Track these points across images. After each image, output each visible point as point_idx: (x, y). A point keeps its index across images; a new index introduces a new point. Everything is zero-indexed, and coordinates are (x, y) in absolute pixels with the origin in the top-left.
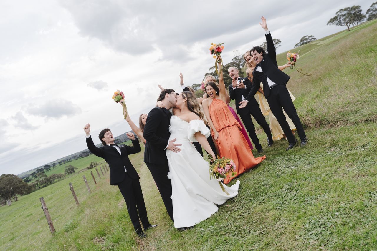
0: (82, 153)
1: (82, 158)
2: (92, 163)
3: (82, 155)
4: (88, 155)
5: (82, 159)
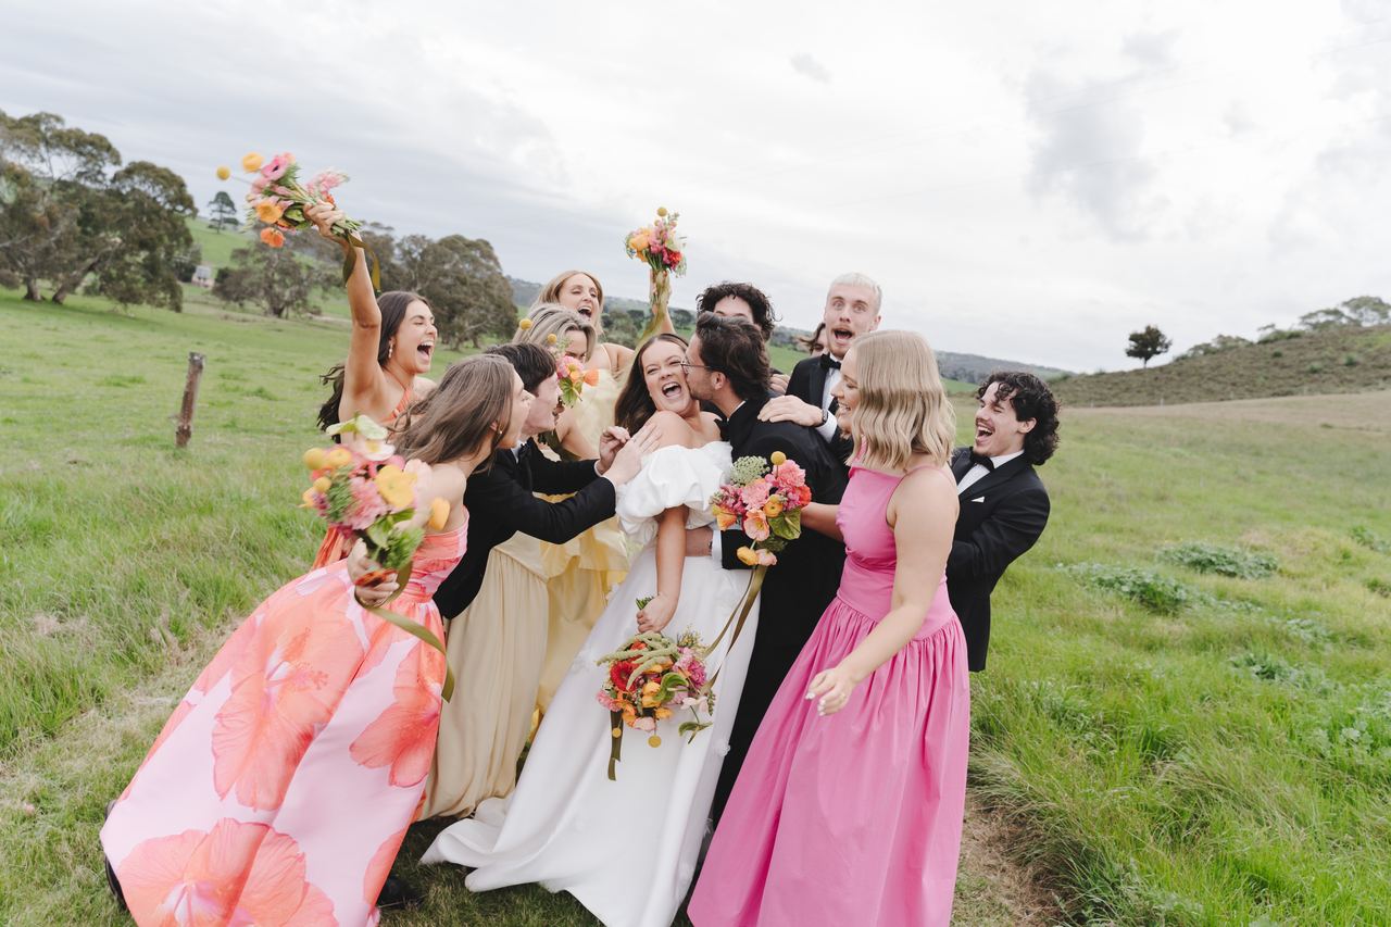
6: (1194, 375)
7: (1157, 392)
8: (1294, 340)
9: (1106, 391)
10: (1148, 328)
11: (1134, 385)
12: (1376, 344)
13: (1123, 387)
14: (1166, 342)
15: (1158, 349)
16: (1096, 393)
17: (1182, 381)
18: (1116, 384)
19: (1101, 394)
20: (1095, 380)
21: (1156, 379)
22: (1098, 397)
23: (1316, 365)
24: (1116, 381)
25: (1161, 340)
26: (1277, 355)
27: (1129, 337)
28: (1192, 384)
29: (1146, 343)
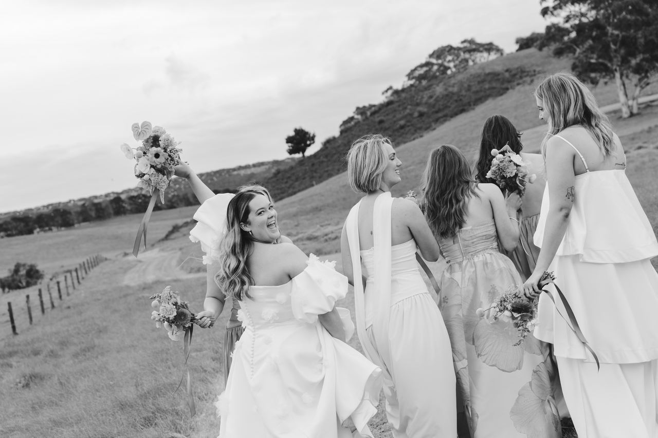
0: (9, 220)
1: (8, 236)
2: (21, 269)
3: (10, 226)
4: (30, 232)
5: (6, 239)
6: (335, 154)
7: (315, 174)
8: (390, 107)
9: (283, 186)
10: (296, 131)
11: (301, 175)
12: (435, 95)
13: (294, 178)
14: (311, 135)
15: (308, 142)
16: (278, 189)
17: (329, 160)
18: (289, 178)
19: (281, 189)
20: (274, 179)
21: (313, 165)
22: (279, 191)
23: (402, 122)
24: (288, 175)
25: (308, 136)
26: (381, 122)
27: (285, 141)
28: (335, 162)
29: (299, 140)
